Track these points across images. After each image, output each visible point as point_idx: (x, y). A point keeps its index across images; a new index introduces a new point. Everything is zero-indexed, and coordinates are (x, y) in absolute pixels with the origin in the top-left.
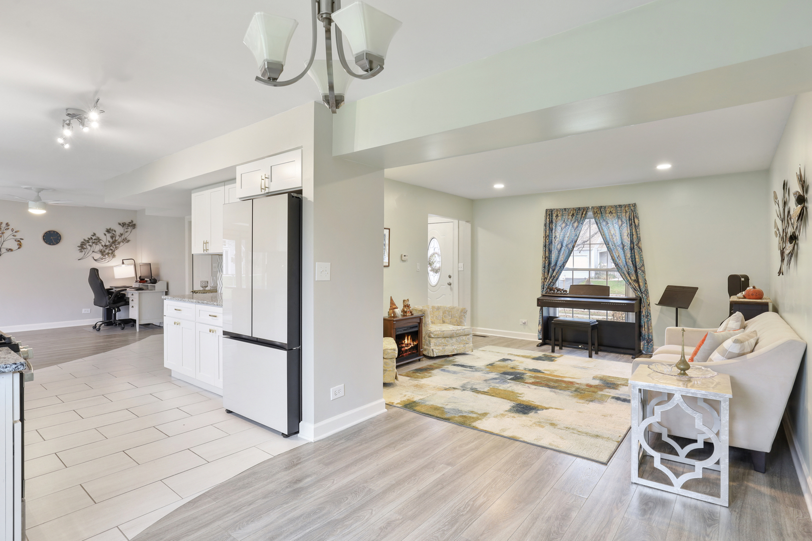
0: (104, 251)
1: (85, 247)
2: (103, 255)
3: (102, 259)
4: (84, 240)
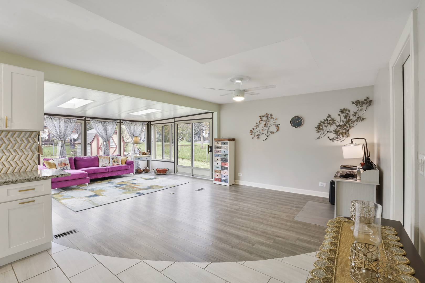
0: (339, 131)
1: (321, 128)
2: (337, 134)
3: (337, 138)
4: (321, 121)
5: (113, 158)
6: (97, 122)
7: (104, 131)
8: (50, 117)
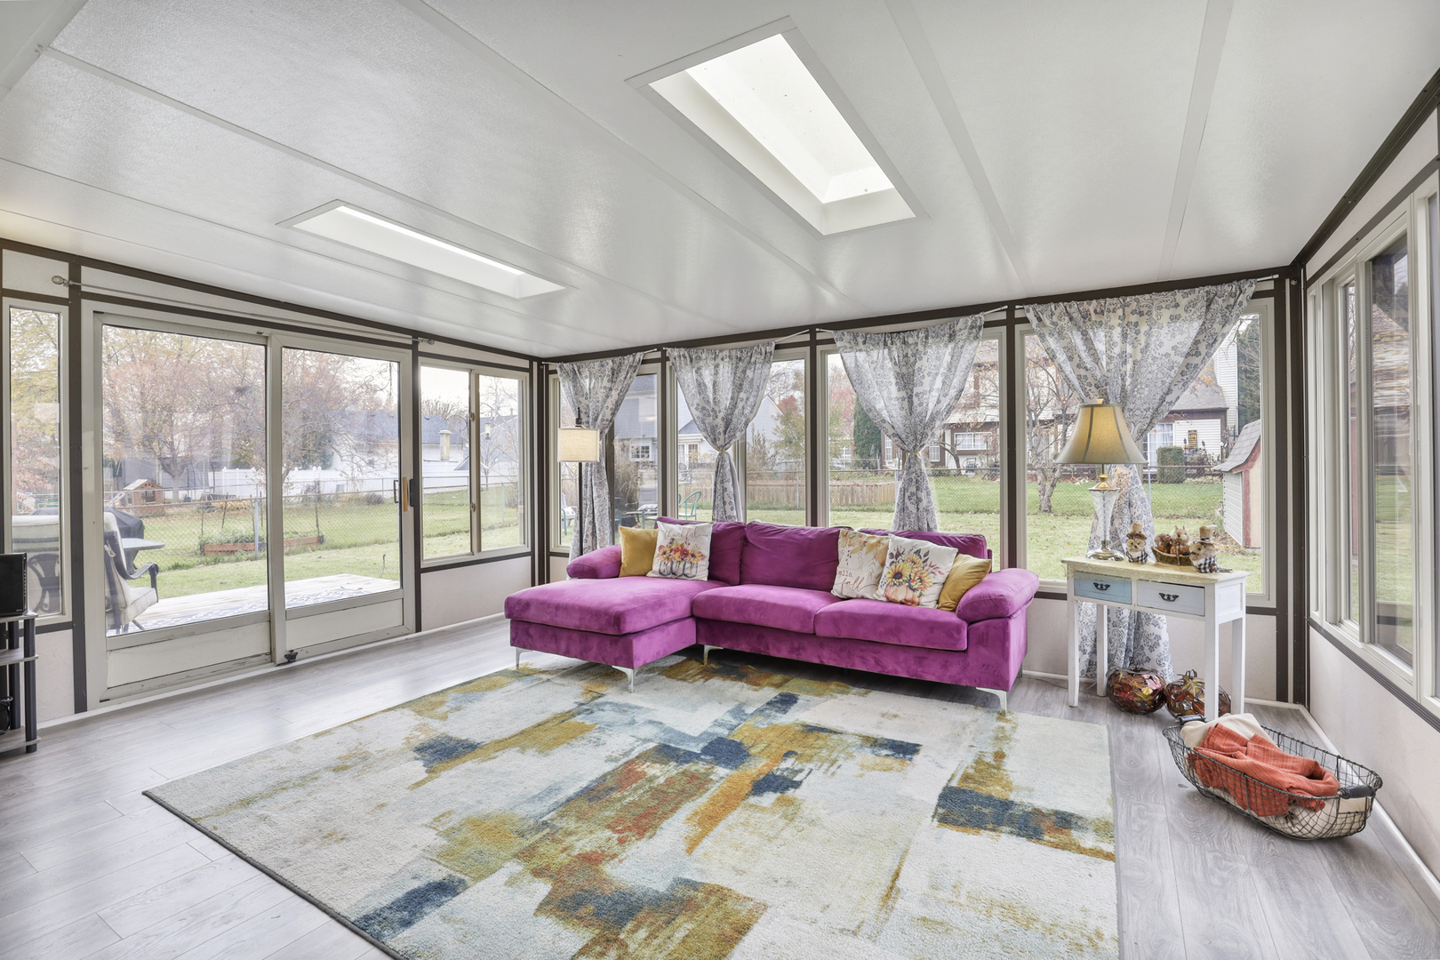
5: (898, 555)
6: (864, 343)
7: (899, 390)
8: (687, 355)
